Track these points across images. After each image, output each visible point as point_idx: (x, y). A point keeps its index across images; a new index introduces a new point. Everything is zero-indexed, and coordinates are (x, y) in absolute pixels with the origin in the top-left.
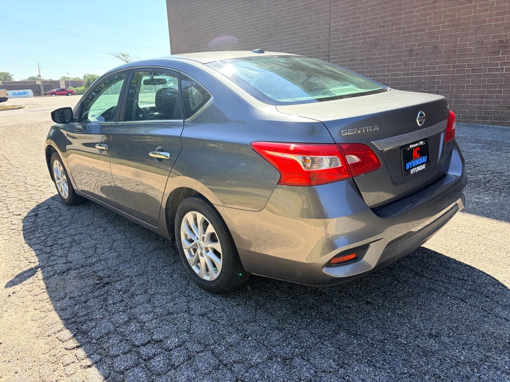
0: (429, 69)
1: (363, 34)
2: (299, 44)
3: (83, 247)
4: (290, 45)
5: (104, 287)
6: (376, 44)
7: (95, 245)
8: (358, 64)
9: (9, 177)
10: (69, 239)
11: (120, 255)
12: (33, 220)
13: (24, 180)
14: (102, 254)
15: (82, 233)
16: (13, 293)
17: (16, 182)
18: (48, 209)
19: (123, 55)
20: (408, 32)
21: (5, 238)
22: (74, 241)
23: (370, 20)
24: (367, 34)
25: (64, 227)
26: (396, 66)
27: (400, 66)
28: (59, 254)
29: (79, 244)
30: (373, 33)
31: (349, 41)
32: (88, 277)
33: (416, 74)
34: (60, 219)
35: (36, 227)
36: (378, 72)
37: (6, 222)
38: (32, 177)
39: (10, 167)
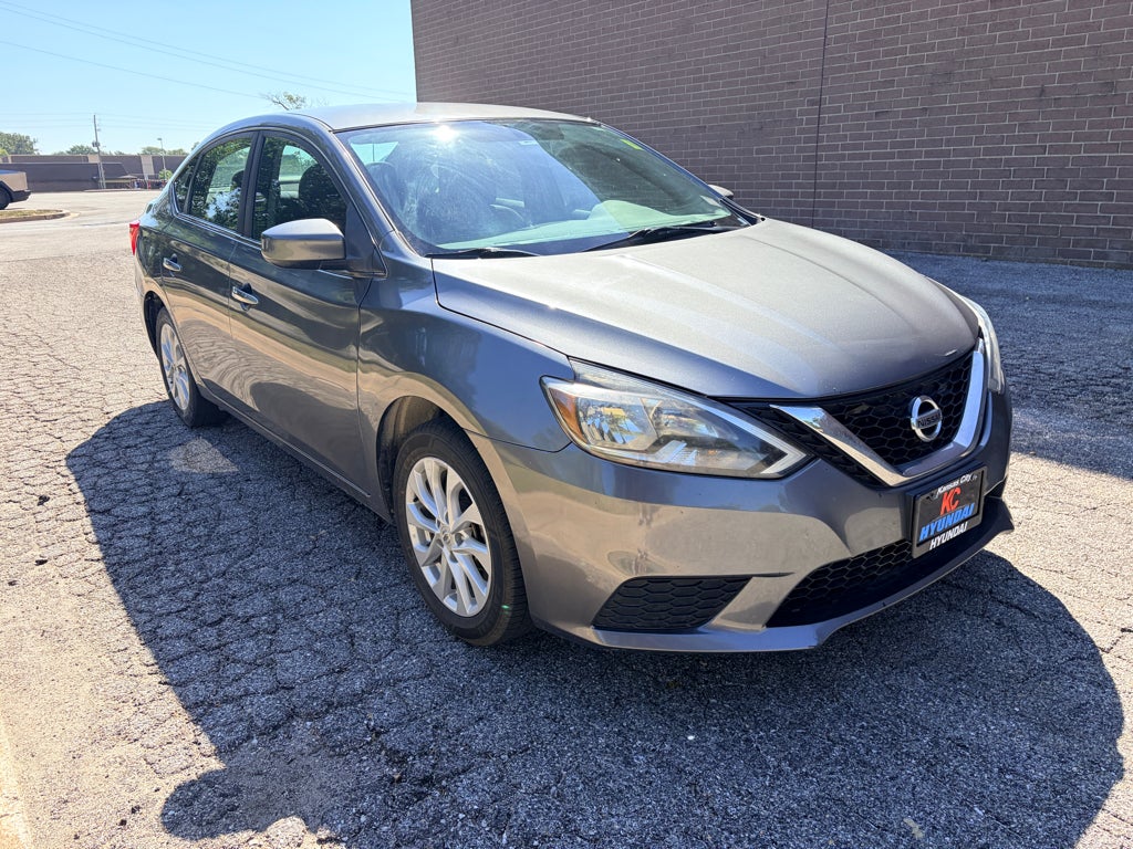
0: (1088, 137)
1: (913, 49)
2: (743, 74)
3: (312, 632)
4: (720, 77)
5: (421, 796)
6: (949, 74)
7: (347, 624)
8: (897, 125)
9: (59, 396)
10: (261, 602)
11: (431, 664)
12: (147, 529)
13: (99, 405)
14: (375, 662)
15: (294, 581)
16: (133, 811)
17: (81, 409)
18: (180, 494)
19: (290, 99)
20: (1036, 46)
21: (76, 590)
22: (278, 608)
23: (934, 14)
24: (925, 48)
25: (240, 558)
26: (999, 130)
27: (1010, 128)
28: (249, 657)
29: (295, 619)
30: (942, 46)
31: (876, 65)
32: (355, 750)
33: (1054, 149)
34: (222, 529)
35: (160, 553)
36: (949, 142)
37: (73, 533)
38: (120, 395)
39: (59, 365)
